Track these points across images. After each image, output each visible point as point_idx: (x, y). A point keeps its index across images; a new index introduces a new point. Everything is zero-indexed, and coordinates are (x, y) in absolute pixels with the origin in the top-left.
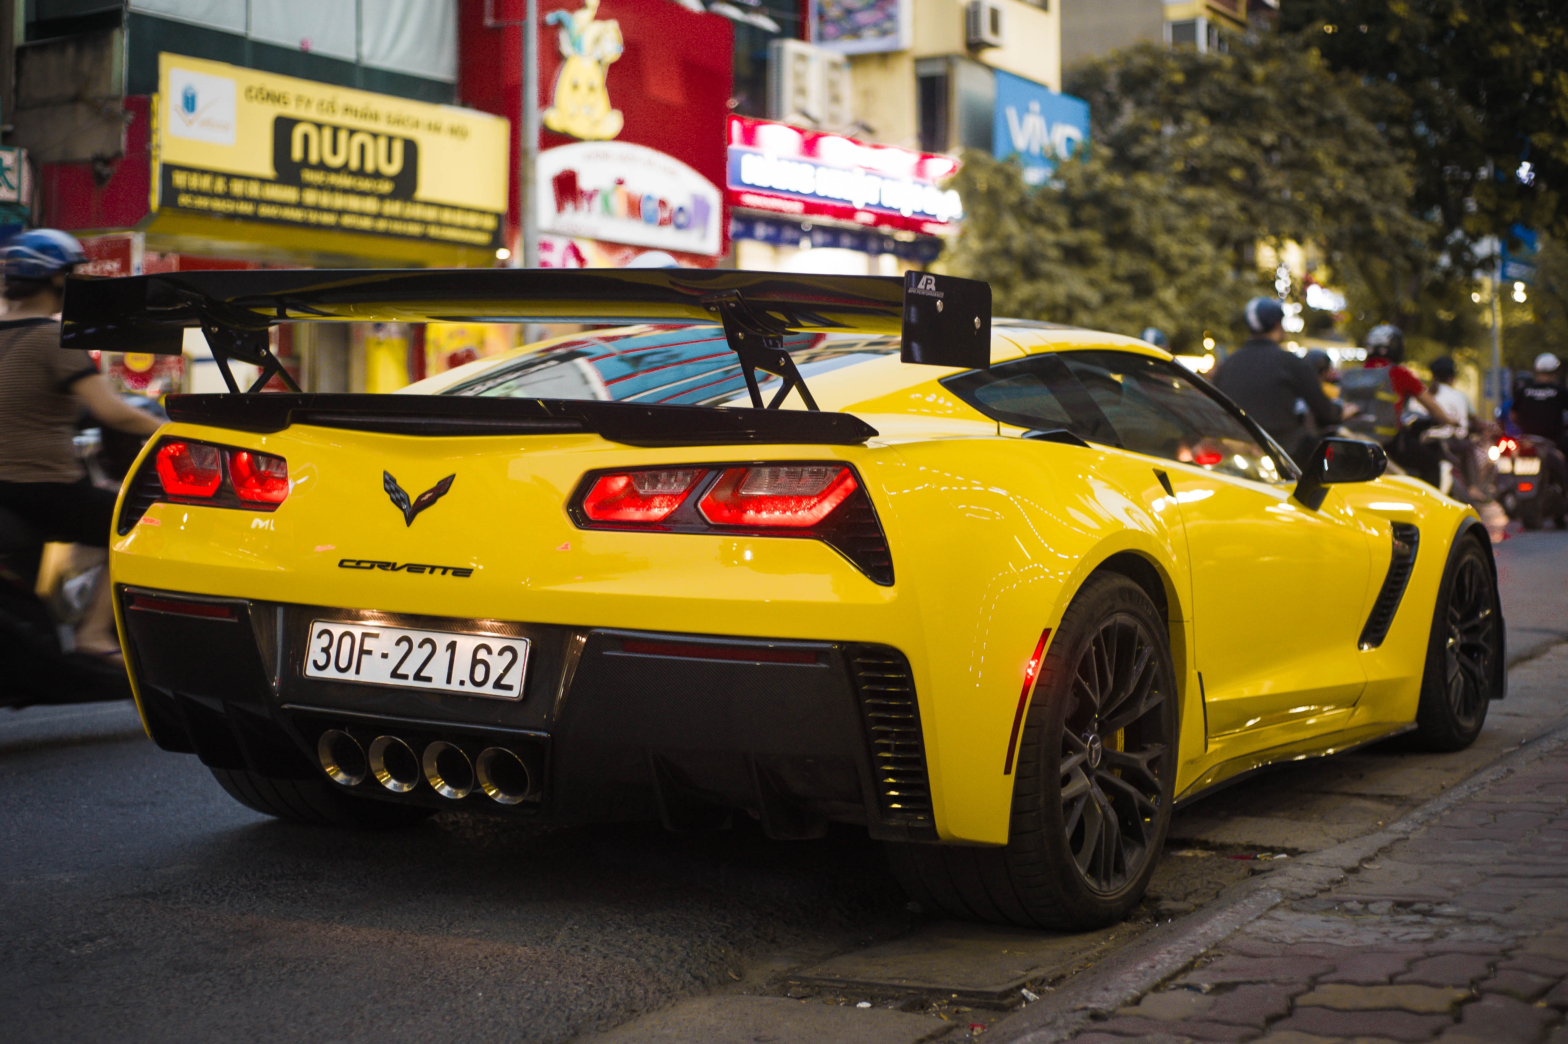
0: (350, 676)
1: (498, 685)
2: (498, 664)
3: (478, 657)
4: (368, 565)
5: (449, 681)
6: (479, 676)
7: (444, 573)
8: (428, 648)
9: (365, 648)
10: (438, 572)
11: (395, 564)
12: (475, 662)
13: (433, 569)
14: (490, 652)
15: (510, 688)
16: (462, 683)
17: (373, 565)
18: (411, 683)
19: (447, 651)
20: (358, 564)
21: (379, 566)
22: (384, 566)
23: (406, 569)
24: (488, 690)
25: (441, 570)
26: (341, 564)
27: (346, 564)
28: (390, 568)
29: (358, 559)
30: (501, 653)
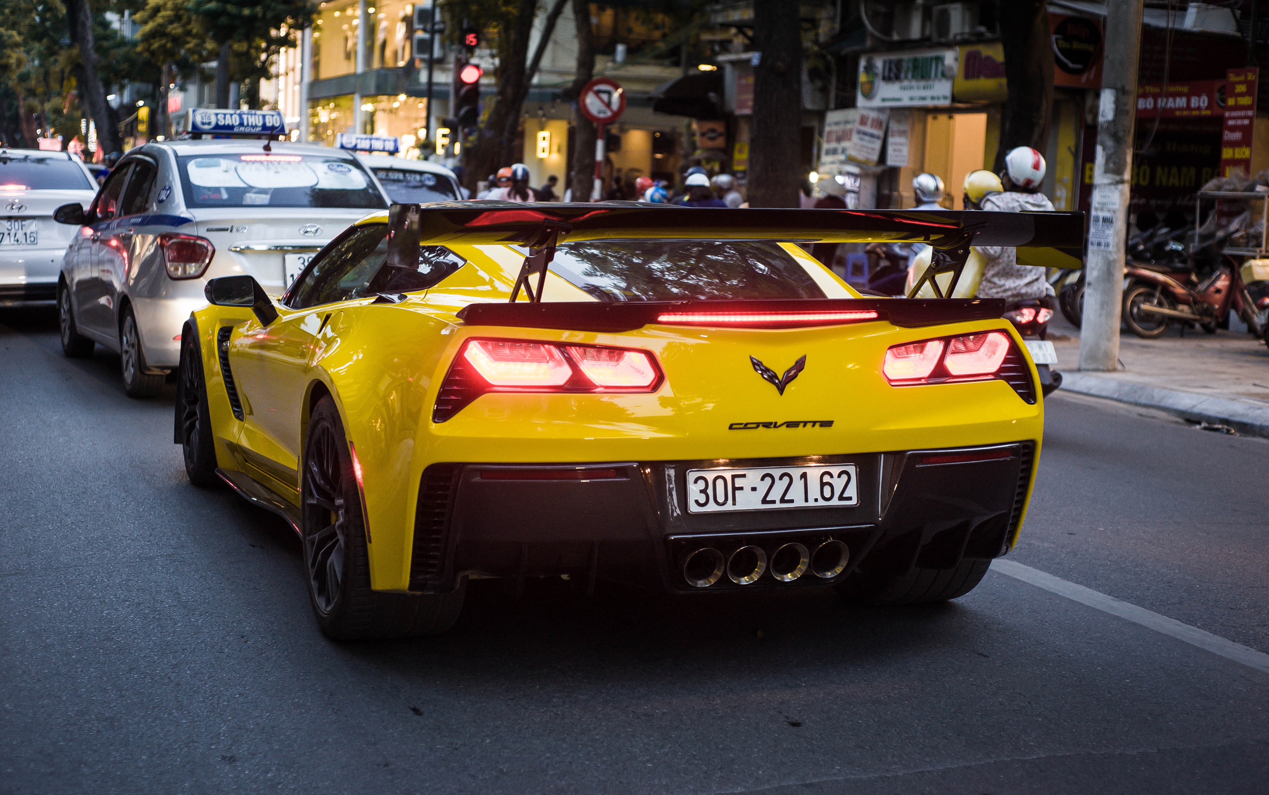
0: (729, 507)
1: (841, 498)
2: (839, 484)
3: (824, 481)
4: (754, 426)
5: (806, 500)
6: (827, 493)
7: (813, 426)
8: (786, 480)
9: (736, 486)
10: (809, 426)
11: (776, 423)
12: (823, 484)
13: (805, 423)
14: (832, 476)
15: (850, 499)
16: (816, 500)
17: (758, 425)
18: (778, 505)
19: (801, 479)
20: (746, 426)
21: (763, 426)
22: (767, 425)
23: (785, 425)
24: (835, 502)
25: (812, 424)
26: (731, 427)
27: (734, 426)
28: (772, 426)
29: (745, 422)
30: (839, 476)
